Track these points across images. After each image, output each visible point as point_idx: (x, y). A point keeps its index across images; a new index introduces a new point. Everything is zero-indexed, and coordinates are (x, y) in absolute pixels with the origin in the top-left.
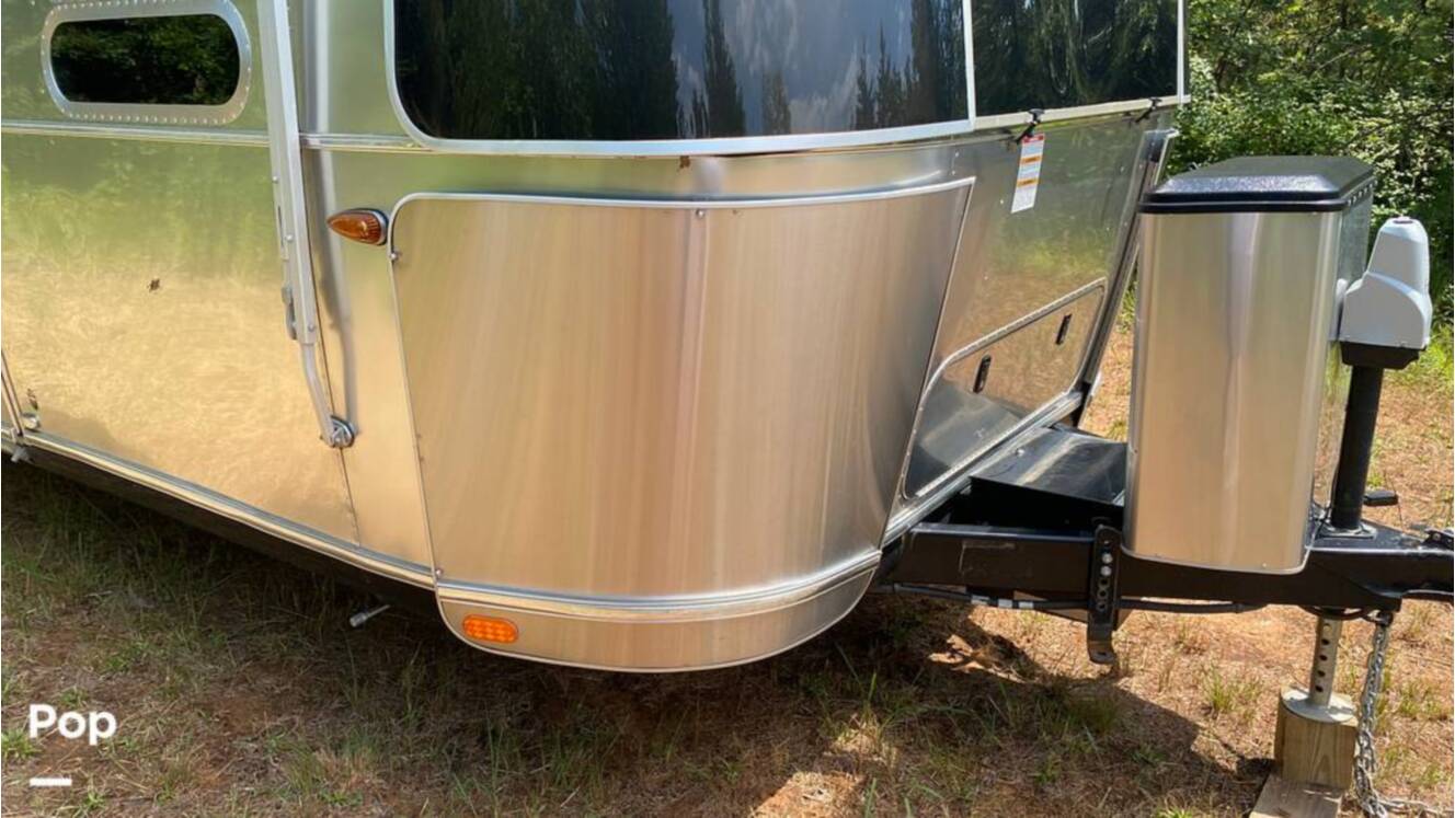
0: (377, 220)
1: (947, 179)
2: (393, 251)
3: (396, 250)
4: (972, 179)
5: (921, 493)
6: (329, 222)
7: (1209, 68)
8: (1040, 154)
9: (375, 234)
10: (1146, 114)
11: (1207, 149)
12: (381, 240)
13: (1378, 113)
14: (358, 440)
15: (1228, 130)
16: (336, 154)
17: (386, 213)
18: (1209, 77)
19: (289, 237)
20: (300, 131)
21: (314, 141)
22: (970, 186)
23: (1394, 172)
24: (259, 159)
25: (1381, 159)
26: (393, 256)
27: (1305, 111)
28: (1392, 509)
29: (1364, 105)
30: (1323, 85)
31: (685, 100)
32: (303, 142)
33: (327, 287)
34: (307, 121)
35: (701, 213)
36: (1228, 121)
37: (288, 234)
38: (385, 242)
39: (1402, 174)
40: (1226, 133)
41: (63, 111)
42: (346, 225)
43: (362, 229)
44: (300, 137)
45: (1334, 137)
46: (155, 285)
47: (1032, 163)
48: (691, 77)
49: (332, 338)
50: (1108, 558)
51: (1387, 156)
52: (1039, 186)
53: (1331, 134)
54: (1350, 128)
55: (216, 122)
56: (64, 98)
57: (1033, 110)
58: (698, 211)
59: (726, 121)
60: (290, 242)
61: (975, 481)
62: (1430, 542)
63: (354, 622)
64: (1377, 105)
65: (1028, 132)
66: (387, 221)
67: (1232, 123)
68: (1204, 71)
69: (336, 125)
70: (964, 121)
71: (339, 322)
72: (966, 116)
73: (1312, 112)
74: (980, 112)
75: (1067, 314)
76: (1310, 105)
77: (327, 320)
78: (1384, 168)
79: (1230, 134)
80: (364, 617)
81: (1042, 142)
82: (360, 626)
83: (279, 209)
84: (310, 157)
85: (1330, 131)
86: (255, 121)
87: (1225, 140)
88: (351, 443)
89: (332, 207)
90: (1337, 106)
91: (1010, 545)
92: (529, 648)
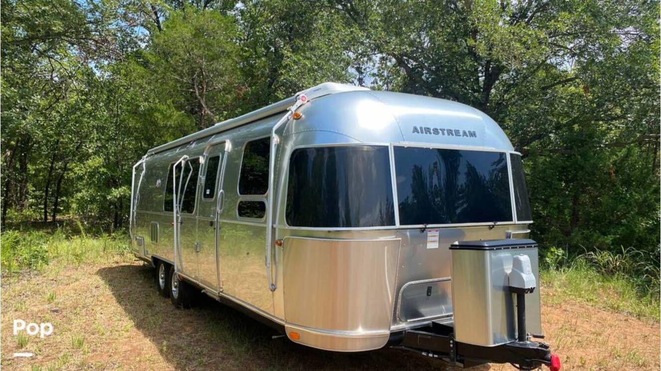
0: (281, 242)
1: (396, 238)
4: (400, 239)
5: (409, 321)
6: (275, 242)
8: (438, 235)
9: (280, 245)
10: (493, 226)
12: (282, 246)
14: (276, 290)
16: (279, 229)
17: (283, 240)
19: (267, 245)
20: (272, 224)
21: (275, 226)
24: (264, 229)
26: (283, 249)
28: (542, 339)
31: (341, 220)
32: (272, 226)
33: (274, 256)
34: (274, 222)
41: (238, 218)
42: (277, 243)
46: (248, 254)
47: (434, 237)
48: (342, 214)
49: (274, 266)
50: (451, 342)
52: (439, 243)
55: (260, 221)
56: (239, 216)
57: (425, 225)
59: (348, 224)
61: (433, 323)
62: (540, 346)
63: (273, 337)
65: (425, 229)
66: (283, 242)
69: (279, 224)
70: (393, 226)
71: (275, 264)
72: (394, 224)
74: (401, 224)
77: (273, 262)
80: (276, 337)
81: (438, 231)
82: (275, 339)
83: (267, 239)
84: (273, 229)
86: (265, 222)
88: (275, 290)
89: (277, 238)
91: (430, 337)
92: (312, 344)
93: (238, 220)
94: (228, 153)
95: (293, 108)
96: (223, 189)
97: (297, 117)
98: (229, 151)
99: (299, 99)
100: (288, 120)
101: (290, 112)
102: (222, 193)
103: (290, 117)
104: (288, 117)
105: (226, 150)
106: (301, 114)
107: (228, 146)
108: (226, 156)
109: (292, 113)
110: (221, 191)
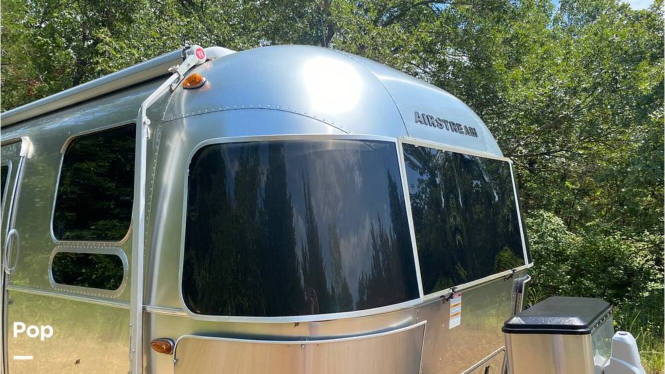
0: (170, 345)
1: (415, 321)
2: (175, 358)
3: (177, 358)
4: (425, 322)
6: (151, 343)
7: (562, 222)
8: (460, 302)
9: (169, 350)
11: (568, 256)
12: (171, 352)
13: (641, 241)
15: (576, 248)
16: (157, 315)
17: (174, 341)
18: (563, 225)
19: (133, 350)
20: (143, 304)
21: (149, 309)
22: (425, 325)
23: (656, 266)
24: (125, 314)
25: (647, 261)
26: (175, 361)
27: (608, 240)
29: (634, 238)
30: (615, 227)
32: (144, 309)
34: (147, 300)
35: (303, 346)
36: (575, 244)
37: (133, 349)
38: (172, 354)
39: (659, 267)
40: (575, 249)
41: (53, 286)
42: (158, 346)
43: (163, 348)
44: (143, 307)
45: (624, 251)
46: (78, 362)
47: (456, 307)
51: (652, 259)
52: (461, 316)
53: (622, 250)
54: (631, 247)
55: (111, 297)
56: (54, 282)
57: (452, 288)
58: (302, 345)
60: (134, 352)
64: (640, 238)
65: (451, 296)
66: (174, 344)
67: (577, 245)
68: (560, 223)
70: (419, 299)
72: (418, 296)
73: (612, 240)
74: (426, 292)
75: (487, 366)
76: (610, 237)
78: (650, 265)
79: (577, 249)
81: (460, 297)
83: (131, 337)
84: (147, 317)
85: (622, 248)
86: (126, 299)
87: (575, 252)
90: (623, 237)
93: (52, 291)
94: (27, 159)
95: (182, 69)
96: (15, 228)
97: (194, 85)
98: (29, 156)
99: (189, 53)
100: (171, 91)
101: (175, 76)
102: (13, 235)
103: (175, 85)
104: (171, 86)
105: (22, 154)
106: (204, 79)
107: (28, 148)
108: (21, 166)
109: (179, 78)
110: (12, 231)
